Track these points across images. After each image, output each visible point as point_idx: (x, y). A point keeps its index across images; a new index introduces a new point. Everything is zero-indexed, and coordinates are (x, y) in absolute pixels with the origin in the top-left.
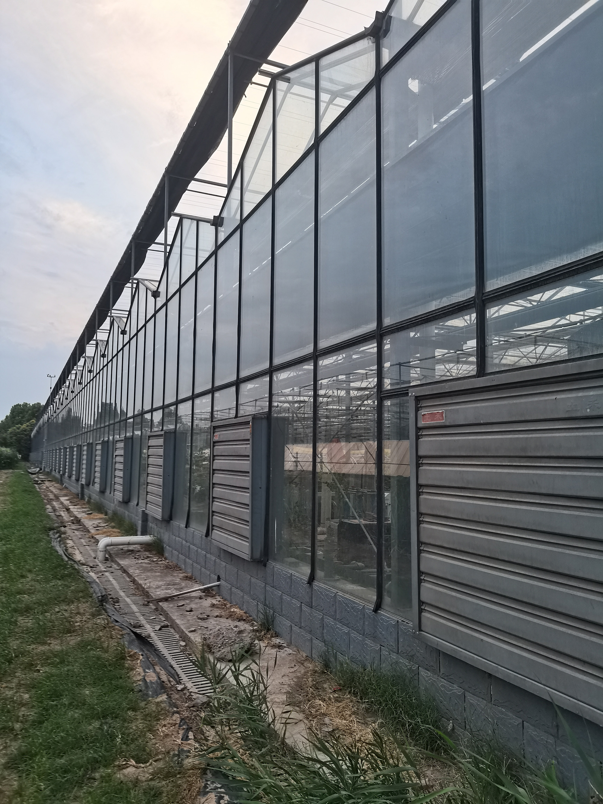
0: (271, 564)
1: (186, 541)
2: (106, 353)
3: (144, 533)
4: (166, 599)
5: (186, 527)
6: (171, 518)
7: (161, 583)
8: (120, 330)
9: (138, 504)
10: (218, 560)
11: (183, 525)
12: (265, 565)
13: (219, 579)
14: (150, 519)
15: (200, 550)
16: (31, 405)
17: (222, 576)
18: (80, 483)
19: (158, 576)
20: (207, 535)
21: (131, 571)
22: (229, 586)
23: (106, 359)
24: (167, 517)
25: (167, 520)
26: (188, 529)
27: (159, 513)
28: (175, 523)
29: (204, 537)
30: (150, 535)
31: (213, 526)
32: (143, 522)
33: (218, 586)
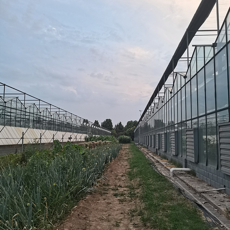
1: (207, 171)
2: (164, 101)
3: (186, 167)
4: (204, 192)
5: (206, 165)
6: (198, 162)
7: (199, 186)
8: (169, 92)
9: (182, 156)
10: (223, 179)
11: (205, 165)
13: (225, 187)
14: (188, 162)
15: (214, 175)
16: (133, 121)
17: (227, 185)
18: (155, 148)
19: (197, 184)
21: (185, 181)
23: (164, 103)
24: (197, 161)
25: (197, 162)
26: (207, 166)
27: (193, 160)
28: (201, 164)
29: (216, 170)
30: (189, 168)
31: (221, 165)
32: (185, 163)
33: (225, 189)
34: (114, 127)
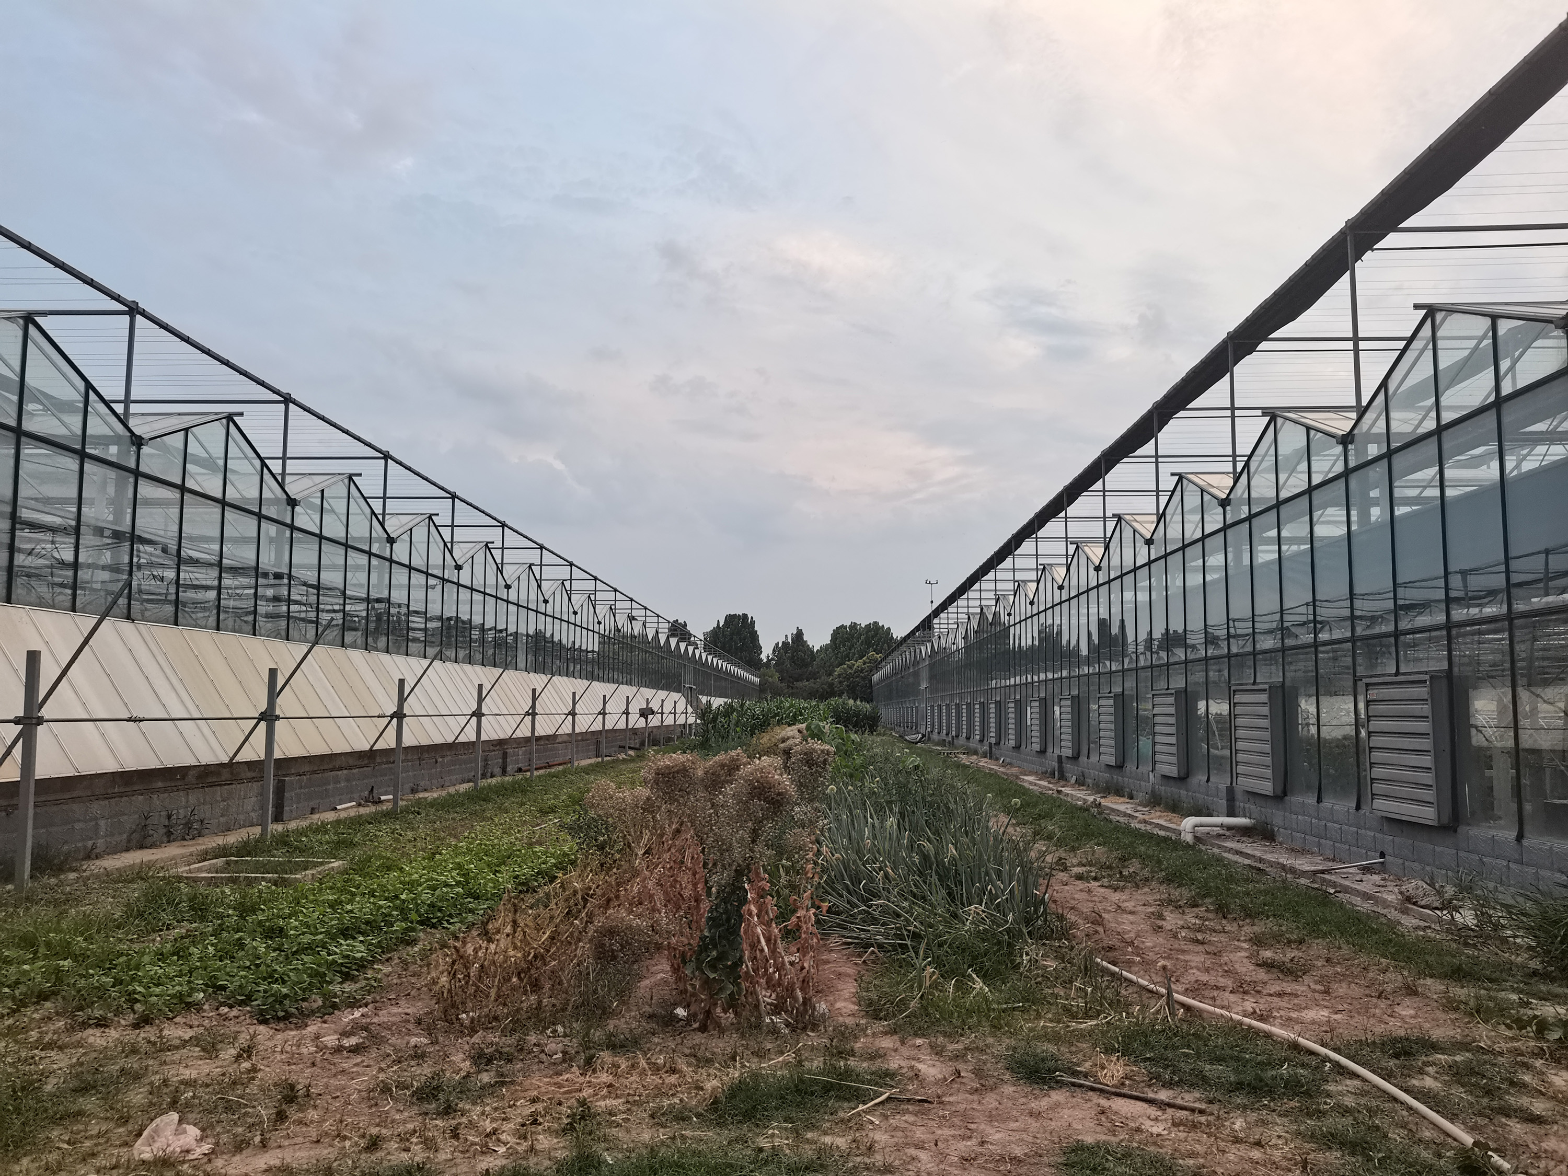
0: (1462, 829)
1: (1319, 820)
3: (1231, 814)
4: (1323, 872)
5: (1318, 802)
6: (1285, 793)
8: (1140, 538)
9: (1208, 780)
10: (1377, 835)
11: (1310, 801)
12: (1455, 831)
13: (1382, 855)
14: (1239, 795)
15: (1345, 827)
16: (863, 626)
17: (1388, 850)
18: (1051, 755)
20: (1358, 807)
22: (1401, 861)
24: (1279, 793)
25: (1280, 796)
26: (1321, 804)
27: (1267, 787)
28: (1295, 799)
29: (1353, 811)
30: (1245, 817)
31: (1373, 795)
32: (1227, 800)
33: (1382, 863)
34: (767, 652)
